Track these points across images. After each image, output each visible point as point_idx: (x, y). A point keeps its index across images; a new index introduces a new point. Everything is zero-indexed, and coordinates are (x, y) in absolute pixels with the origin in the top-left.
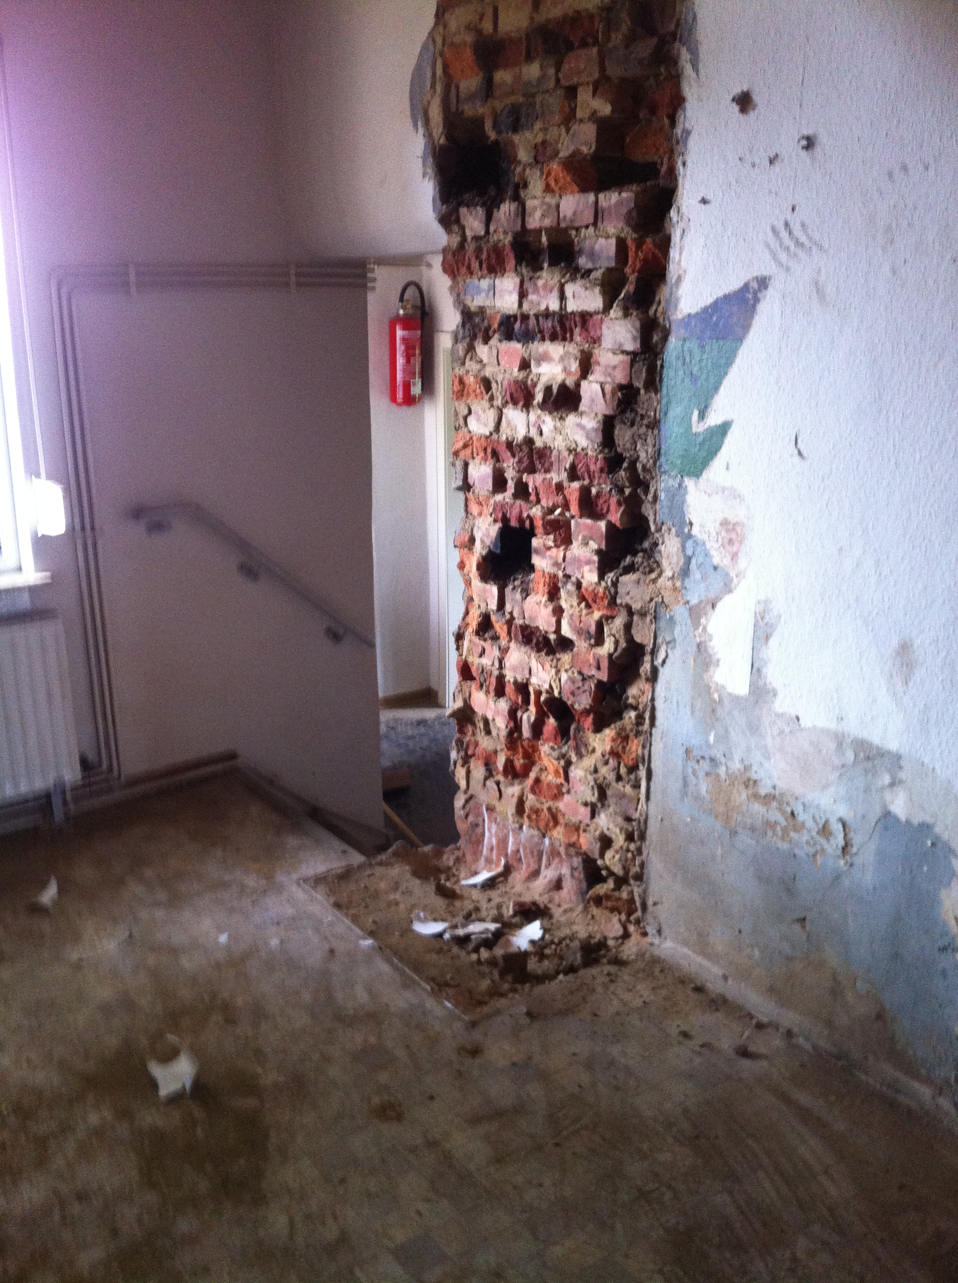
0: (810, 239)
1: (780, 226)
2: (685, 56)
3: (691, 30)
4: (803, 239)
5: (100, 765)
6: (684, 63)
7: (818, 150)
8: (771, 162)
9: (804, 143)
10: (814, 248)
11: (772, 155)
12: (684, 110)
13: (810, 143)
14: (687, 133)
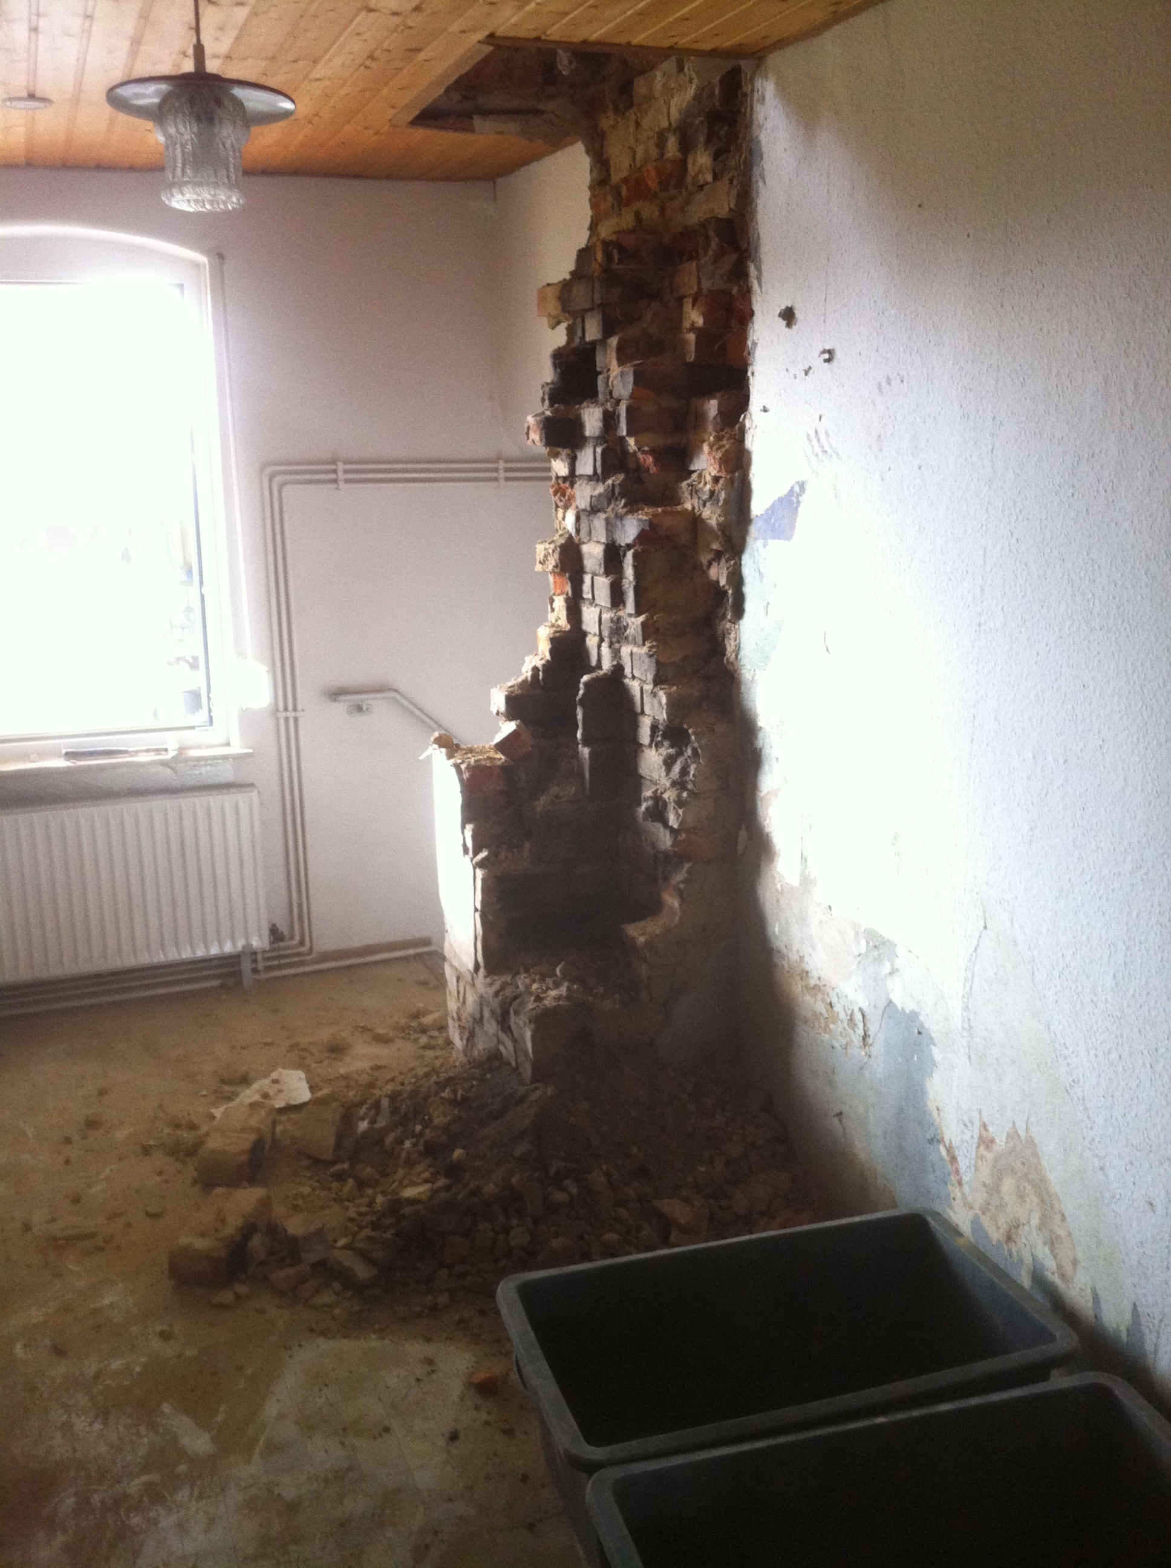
0: (831, 447)
1: (813, 435)
2: (753, 271)
3: (757, 248)
4: (827, 448)
5: (292, 938)
6: (753, 280)
7: (835, 362)
8: (806, 373)
9: (827, 356)
10: (834, 456)
11: (807, 367)
12: (753, 323)
13: (830, 356)
14: (755, 344)
